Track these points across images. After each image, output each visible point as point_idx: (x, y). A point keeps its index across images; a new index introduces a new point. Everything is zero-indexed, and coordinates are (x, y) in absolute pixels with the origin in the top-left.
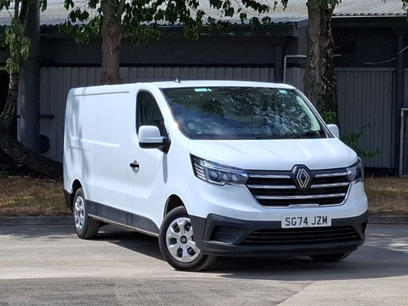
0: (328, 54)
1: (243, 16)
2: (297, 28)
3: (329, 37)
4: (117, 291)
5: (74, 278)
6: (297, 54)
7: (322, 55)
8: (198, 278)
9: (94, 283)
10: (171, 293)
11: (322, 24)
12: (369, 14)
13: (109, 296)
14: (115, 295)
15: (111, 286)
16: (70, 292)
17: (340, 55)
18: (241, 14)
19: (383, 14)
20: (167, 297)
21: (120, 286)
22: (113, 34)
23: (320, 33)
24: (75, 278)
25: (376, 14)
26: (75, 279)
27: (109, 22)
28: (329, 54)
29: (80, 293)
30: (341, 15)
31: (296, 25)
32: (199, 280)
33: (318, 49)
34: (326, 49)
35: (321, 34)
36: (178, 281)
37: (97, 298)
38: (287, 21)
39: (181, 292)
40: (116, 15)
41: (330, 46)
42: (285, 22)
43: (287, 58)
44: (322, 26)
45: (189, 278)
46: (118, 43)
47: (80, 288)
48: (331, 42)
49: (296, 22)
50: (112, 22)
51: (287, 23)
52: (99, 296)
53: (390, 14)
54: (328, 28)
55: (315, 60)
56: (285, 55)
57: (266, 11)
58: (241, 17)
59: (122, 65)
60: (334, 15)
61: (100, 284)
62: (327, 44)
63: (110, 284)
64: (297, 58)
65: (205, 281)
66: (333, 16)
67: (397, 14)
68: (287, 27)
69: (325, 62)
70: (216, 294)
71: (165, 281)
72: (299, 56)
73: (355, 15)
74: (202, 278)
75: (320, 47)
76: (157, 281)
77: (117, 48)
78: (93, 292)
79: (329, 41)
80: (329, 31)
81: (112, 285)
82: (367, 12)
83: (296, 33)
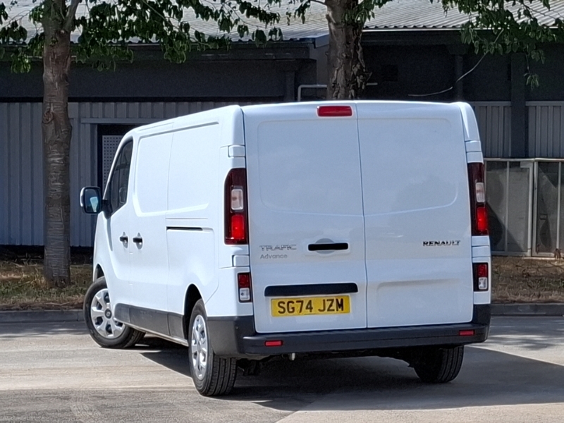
0: (357, 84)
1: (243, 29)
2: (315, 47)
3: (358, 60)
4: (73, 406)
5: (14, 391)
6: (316, 84)
7: (348, 85)
8: (181, 388)
9: (42, 396)
10: (144, 406)
11: (348, 43)
12: (415, 27)
13: (63, 411)
14: (71, 411)
15: (65, 399)
16: (11, 408)
17: (376, 84)
18: (240, 27)
19: (434, 27)
20: (140, 411)
21: (76, 399)
22: (58, 57)
23: (345, 56)
24: (16, 390)
25: (424, 27)
26: (16, 392)
27: (53, 41)
28: (359, 84)
29: (24, 408)
30: (376, 28)
31: (314, 43)
32: (181, 390)
33: (343, 78)
34: (354, 77)
35: (347, 57)
36: (154, 392)
37: (48, 413)
38: (302, 37)
39: (159, 405)
40: (63, 32)
41: (360, 72)
42: (298, 39)
43: (302, 89)
44: (348, 46)
45: (168, 388)
46: (66, 70)
47: (23, 403)
48: (361, 67)
49: (314, 39)
50: (57, 41)
51: (302, 40)
52: (49, 412)
53: (444, 27)
54: (356, 48)
55: (339, 92)
56: (299, 85)
57: (276, 21)
58: (239, 30)
59: (71, 100)
60: (367, 28)
61: (51, 397)
62: (355, 70)
63: (65, 396)
64: (316, 88)
65: (190, 392)
66: (364, 29)
67: (454, 27)
68: (301, 45)
69: (353, 95)
70: (205, 406)
71: (136, 392)
72: (318, 86)
73: (396, 27)
74: (187, 387)
75: (346, 75)
76: (126, 392)
77: (66, 78)
78: (42, 407)
79: (358, 66)
80: (359, 52)
81: (67, 398)
82: (412, 24)
83: (313, 55)
